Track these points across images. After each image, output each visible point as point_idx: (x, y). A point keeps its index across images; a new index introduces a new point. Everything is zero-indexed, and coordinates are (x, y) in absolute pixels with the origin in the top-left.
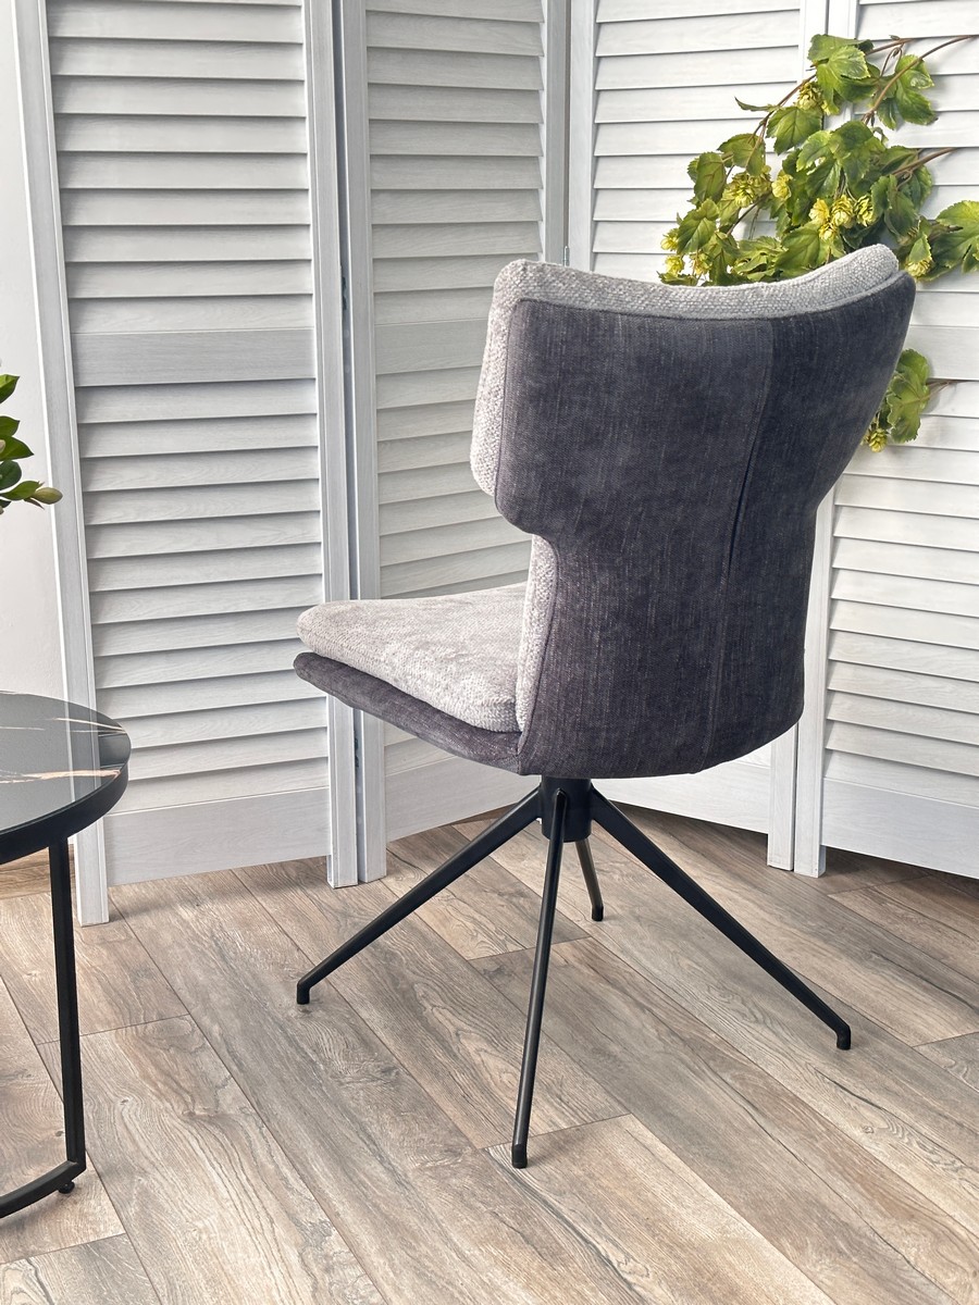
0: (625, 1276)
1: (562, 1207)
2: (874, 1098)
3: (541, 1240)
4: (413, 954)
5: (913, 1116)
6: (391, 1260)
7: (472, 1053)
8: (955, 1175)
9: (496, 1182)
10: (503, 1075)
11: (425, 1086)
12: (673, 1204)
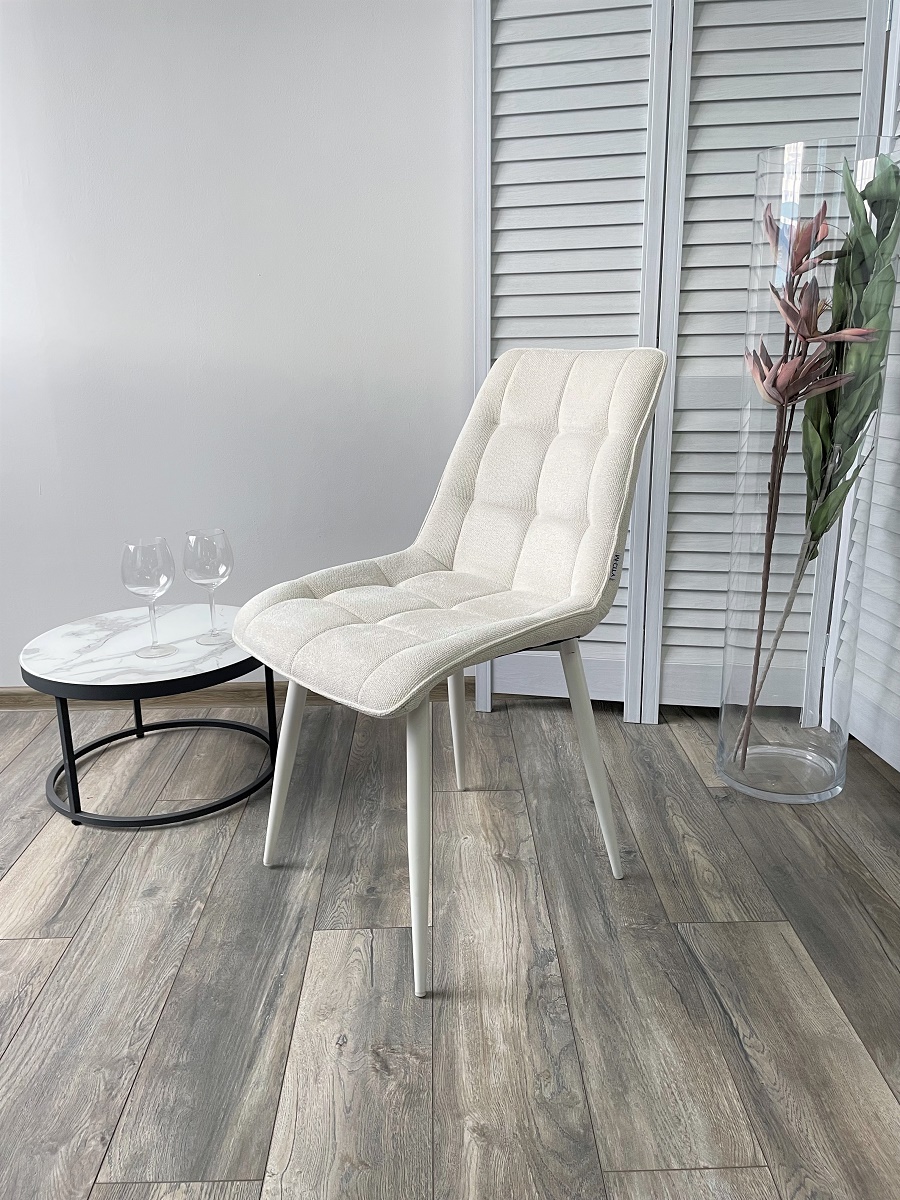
0: (748, 1050)
1: (716, 982)
3: (693, 1003)
4: (673, 776)
6: (585, 990)
7: (690, 849)
9: (676, 950)
10: (706, 873)
12: (799, 999)
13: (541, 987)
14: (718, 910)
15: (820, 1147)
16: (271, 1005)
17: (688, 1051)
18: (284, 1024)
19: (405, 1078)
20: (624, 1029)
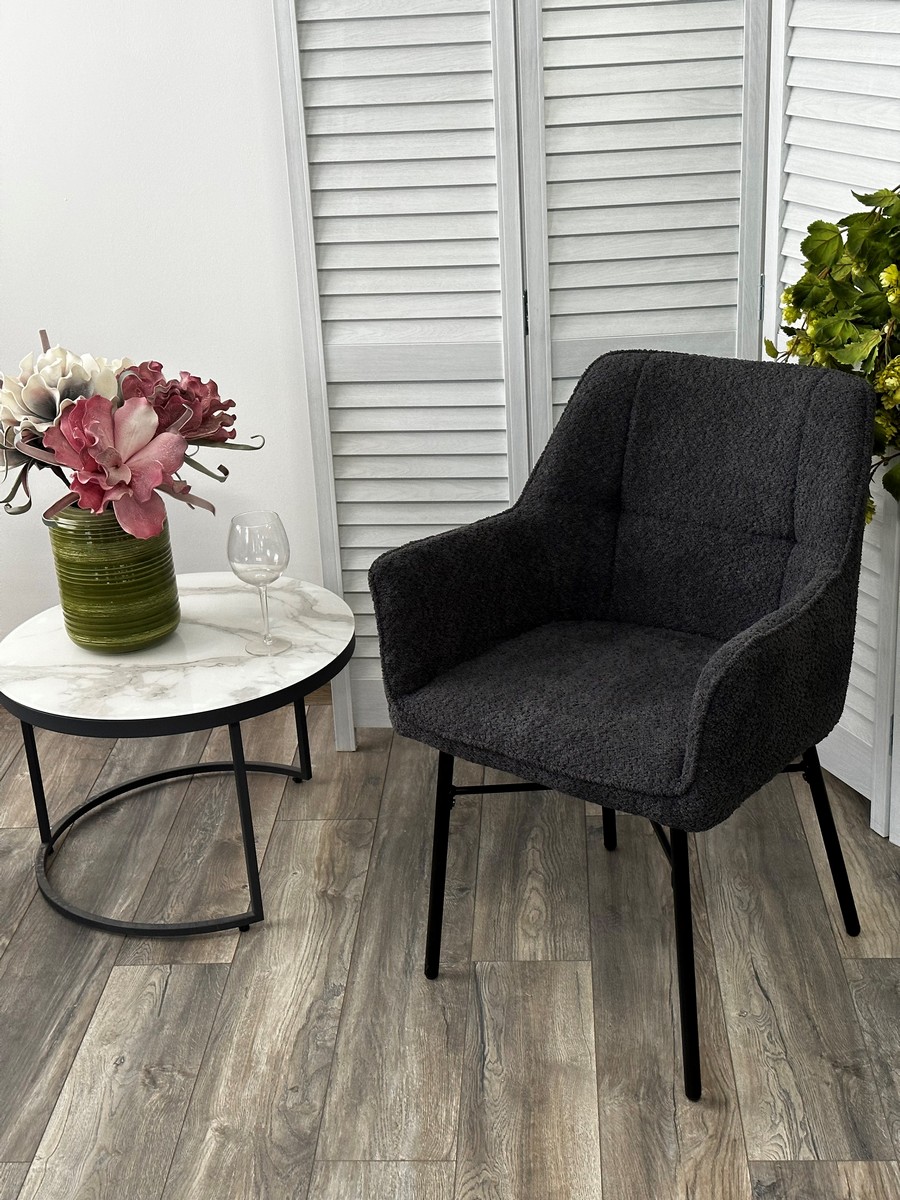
0: (487, 1074)
1: (488, 1015)
2: (772, 991)
3: (456, 1034)
4: (554, 803)
5: (787, 1011)
6: (358, 1021)
7: (529, 887)
8: (771, 1063)
9: (463, 987)
10: (533, 913)
11: (477, 907)
12: (559, 1032)
13: (320, 1017)
14: (526, 949)
15: (509, 1148)
16: (60, 1031)
17: (431, 1073)
18: (70, 1047)
19: (168, 1090)
20: (381, 1055)
